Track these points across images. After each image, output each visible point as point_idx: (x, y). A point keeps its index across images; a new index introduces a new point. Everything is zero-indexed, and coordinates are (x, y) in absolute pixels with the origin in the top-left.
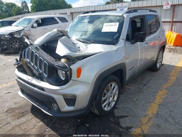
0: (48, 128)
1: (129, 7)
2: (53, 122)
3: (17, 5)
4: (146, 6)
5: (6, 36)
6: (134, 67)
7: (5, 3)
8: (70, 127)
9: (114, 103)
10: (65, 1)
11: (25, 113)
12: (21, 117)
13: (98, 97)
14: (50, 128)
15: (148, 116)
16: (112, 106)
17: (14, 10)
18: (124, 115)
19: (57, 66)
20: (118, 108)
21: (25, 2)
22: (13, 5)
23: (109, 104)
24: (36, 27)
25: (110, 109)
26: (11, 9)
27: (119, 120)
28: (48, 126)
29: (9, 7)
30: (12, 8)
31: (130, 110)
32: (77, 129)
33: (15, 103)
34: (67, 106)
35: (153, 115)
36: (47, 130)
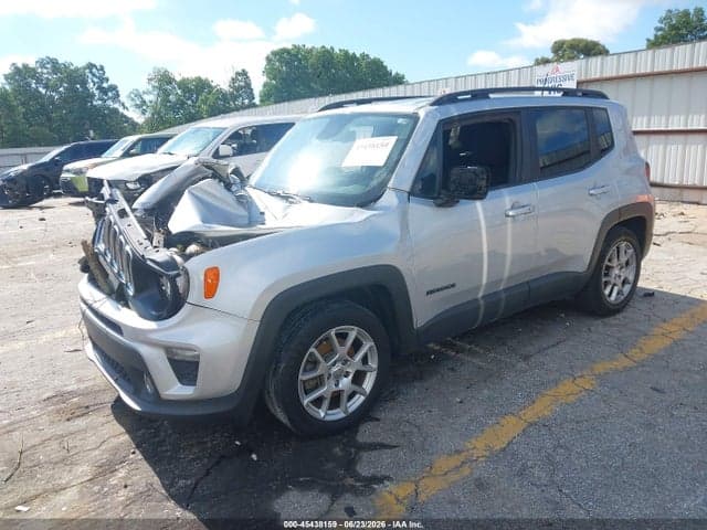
0: (138, 452)
1: (583, 78)
2: (157, 439)
3: (213, 84)
4: (649, 71)
5: (131, 186)
6: (453, 286)
7: (178, 79)
8: (198, 458)
9: (359, 400)
10: (385, 64)
11: (92, 408)
12: (78, 416)
13: (283, 366)
14: (142, 453)
15: (463, 454)
16: (350, 410)
17: (204, 102)
18: (387, 441)
19: (151, 260)
20: (378, 420)
21: (244, 73)
22: (202, 86)
23: (336, 400)
24: (228, 156)
25: (342, 415)
26: (197, 99)
27: (361, 454)
28: (138, 447)
29: (190, 91)
30: (198, 95)
31: (415, 430)
32: (218, 463)
33: (80, 381)
34: (179, 385)
35: (487, 454)
36: (132, 456)
